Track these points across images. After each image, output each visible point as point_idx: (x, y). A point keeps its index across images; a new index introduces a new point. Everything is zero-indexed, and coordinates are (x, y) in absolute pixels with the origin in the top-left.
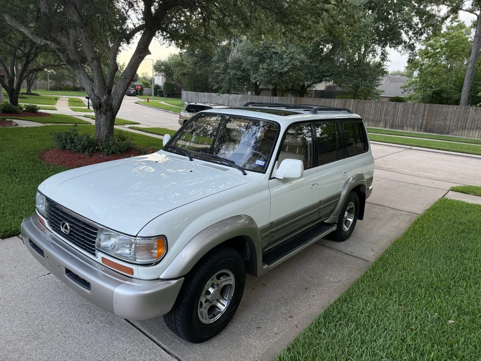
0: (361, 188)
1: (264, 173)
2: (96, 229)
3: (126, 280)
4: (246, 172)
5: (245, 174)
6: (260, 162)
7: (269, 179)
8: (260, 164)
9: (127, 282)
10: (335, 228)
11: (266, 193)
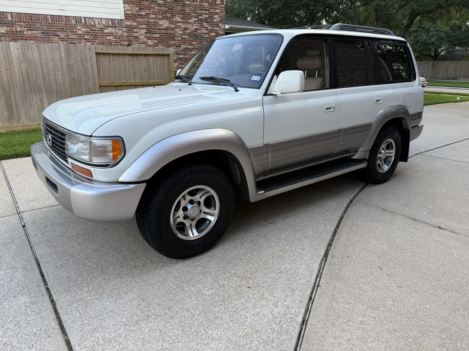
0: (403, 122)
1: (259, 88)
2: (64, 135)
3: (84, 182)
4: (238, 88)
5: (237, 91)
6: (256, 77)
7: (264, 95)
8: (255, 79)
9: (85, 183)
10: (363, 165)
11: (258, 109)
